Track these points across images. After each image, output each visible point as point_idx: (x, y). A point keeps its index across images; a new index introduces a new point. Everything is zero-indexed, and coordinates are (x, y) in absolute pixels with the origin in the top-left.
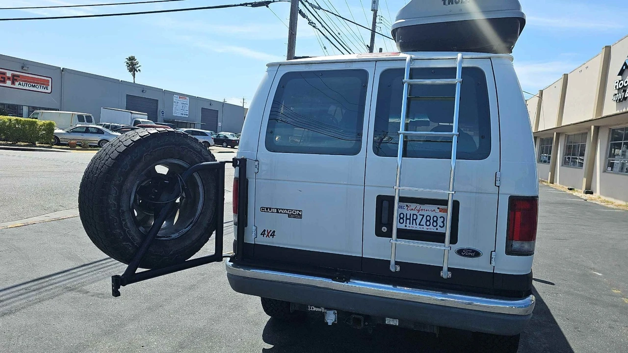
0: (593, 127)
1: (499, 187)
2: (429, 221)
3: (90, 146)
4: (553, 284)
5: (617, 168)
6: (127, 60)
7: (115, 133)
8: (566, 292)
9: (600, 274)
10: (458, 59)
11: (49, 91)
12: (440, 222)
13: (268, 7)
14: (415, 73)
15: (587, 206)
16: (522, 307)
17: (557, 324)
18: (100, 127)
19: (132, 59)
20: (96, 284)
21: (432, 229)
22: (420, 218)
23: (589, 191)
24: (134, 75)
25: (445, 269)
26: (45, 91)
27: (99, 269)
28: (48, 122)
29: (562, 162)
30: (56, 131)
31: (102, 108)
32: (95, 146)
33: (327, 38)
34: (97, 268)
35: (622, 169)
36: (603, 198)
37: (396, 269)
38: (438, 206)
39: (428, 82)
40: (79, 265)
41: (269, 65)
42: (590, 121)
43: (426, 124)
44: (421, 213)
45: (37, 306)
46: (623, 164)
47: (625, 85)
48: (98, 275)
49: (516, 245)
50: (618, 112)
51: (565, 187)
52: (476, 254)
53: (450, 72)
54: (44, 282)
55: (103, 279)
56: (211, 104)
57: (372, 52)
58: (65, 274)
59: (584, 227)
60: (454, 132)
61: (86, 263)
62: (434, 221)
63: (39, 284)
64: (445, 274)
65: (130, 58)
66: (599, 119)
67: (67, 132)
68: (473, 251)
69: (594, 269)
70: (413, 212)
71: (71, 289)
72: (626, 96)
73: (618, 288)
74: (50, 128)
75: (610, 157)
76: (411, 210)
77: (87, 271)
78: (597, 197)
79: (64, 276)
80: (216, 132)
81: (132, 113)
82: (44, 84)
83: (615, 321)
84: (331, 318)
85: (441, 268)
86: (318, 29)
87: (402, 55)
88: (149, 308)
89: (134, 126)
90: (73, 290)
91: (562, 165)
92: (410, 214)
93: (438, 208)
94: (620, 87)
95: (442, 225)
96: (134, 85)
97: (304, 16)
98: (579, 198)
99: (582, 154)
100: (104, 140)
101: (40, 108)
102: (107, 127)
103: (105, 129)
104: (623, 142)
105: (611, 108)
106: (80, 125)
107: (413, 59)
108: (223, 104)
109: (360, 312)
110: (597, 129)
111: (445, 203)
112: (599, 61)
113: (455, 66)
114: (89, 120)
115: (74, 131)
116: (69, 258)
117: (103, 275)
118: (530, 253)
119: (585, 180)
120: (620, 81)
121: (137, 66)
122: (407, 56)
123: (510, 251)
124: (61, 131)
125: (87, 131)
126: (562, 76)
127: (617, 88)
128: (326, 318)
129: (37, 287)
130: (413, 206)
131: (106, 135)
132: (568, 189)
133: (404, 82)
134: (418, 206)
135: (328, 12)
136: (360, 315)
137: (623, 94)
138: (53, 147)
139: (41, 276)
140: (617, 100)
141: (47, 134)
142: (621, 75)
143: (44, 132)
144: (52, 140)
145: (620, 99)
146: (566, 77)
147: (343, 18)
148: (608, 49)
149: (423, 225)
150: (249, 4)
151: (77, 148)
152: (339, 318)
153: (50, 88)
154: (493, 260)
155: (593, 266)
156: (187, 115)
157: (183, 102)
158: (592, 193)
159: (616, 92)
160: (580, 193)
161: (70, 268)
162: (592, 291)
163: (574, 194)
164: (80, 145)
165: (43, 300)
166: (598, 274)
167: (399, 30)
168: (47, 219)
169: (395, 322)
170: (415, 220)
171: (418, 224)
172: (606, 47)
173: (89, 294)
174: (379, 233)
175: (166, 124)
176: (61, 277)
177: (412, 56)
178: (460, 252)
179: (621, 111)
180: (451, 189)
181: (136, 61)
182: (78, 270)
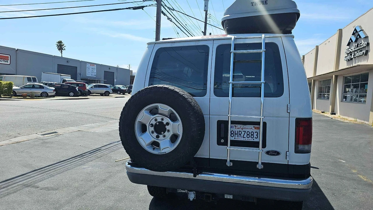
0: (334, 76)
1: (289, 113)
2: (249, 135)
3: (36, 96)
4: (318, 168)
5: (349, 99)
6: (57, 43)
7: (51, 88)
8: (326, 173)
9: (344, 161)
10: (262, 38)
11: (9, 63)
12: (255, 136)
13: (143, 9)
14: (238, 46)
15: (333, 121)
16: (306, 184)
17: (322, 192)
18: (42, 84)
19: (60, 42)
20: (43, 182)
21: (250, 139)
22: (243, 133)
23: (333, 113)
24: (61, 52)
25: (260, 163)
26: (6, 63)
27: (45, 172)
28: (8, 82)
29: (317, 97)
30: (13, 88)
31: (42, 73)
32: (39, 96)
33: (179, 28)
34: (43, 172)
35: (351, 100)
36: (342, 117)
37: (230, 165)
38: (254, 126)
39: (245, 51)
40: (31, 170)
41: (149, 44)
42: (332, 72)
43: (241, 77)
44: (244, 130)
45: (6, 198)
46: (352, 97)
47: (351, 51)
48: (45, 176)
49: (301, 147)
50: (348, 67)
51: (319, 111)
52: (277, 153)
53: (258, 46)
54: (10, 182)
55: (47, 178)
56: (109, 68)
57: (205, 35)
58: (23, 176)
59: (333, 134)
60: (262, 81)
61: (37, 169)
62: (252, 135)
63: (7, 183)
64: (260, 166)
65: (59, 42)
66: (337, 71)
67: (21, 88)
68: (276, 152)
69: (340, 159)
70: (238, 130)
71: (27, 186)
72: (352, 58)
73: (354, 169)
74: (10, 86)
75: (344, 93)
76: (238, 128)
77: (37, 174)
78: (338, 116)
79: (22, 178)
80: (113, 85)
81: (61, 75)
82: (6, 59)
83: (355, 189)
84: (192, 196)
85: (258, 163)
86: (173, 22)
87: (229, 36)
88: (78, 196)
89: (62, 83)
90: (29, 186)
91: (317, 99)
92: (237, 131)
93: (254, 127)
94: (349, 52)
95: (256, 137)
96: (62, 58)
97: (165, 14)
98: (328, 117)
99: (329, 92)
100: (44, 92)
101: (3, 74)
102: (46, 84)
103: (44, 86)
104: (351, 84)
105: (343, 65)
106: (29, 84)
107: (235, 38)
108: (117, 68)
109: (210, 192)
110: (336, 77)
111: (259, 123)
112: (336, 37)
113: (261, 42)
114: (35, 80)
115: (25, 87)
116: (25, 166)
117: (47, 176)
118: (308, 152)
119: (331, 107)
120: (348, 49)
121: (63, 46)
122: (232, 37)
123: (297, 151)
124: (17, 88)
125: (34, 87)
126: (315, 47)
127: (347, 53)
128: (189, 196)
129: (6, 185)
130: (239, 126)
131: (45, 89)
132: (322, 112)
133: (231, 52)
134: (242, 126)
135: (179, 12)
136: (209, 193)
137: (350, 56)
138: (12, 97)
139: (8, 178)
140: (347, 60)
141: (8, 89)
142: (349, 46)
143: (6, 89)
144: (12, 93)
145: (349, 60)
146: (317, 47)
147: (187, 15)
148: (341, 31)
149: (245, 138)
150: (131, 8)
151: (27, 97)
152: (197, 196)
153: (9, 61)
154: (287, 157)
155: (339, 156)
156: (95, 75)
157: (92, 68)
158: (335, 114)
159: (346, 55)
160: (328, 114)
161: (26, 172)
162: (340, 172)
163: (325, 115)
164: (29, 96)
165: (10, 194)
166: (343, 161)
167: (226, 21)
168: (10, 142)
169: (231, 197)
170: (240, 134)
171: (242, 137)
172: (339, 29)
173: (39, 188)
174: (219, 143)
175: (82, 81)
176: (21, 178)
177: (235, 36)
178: (268, 153)
179: (350, 66)
180: (262, 115)
181: (62, 44)
182: (31, 173)
